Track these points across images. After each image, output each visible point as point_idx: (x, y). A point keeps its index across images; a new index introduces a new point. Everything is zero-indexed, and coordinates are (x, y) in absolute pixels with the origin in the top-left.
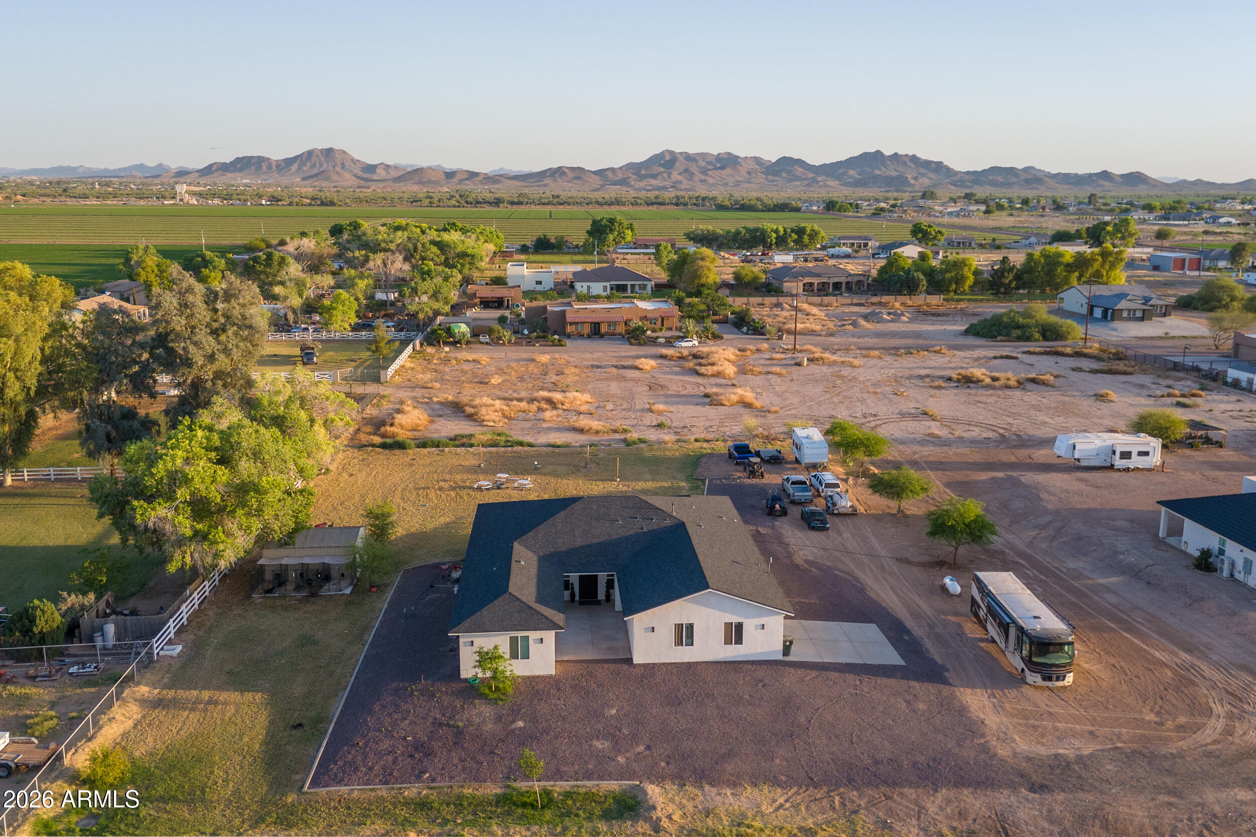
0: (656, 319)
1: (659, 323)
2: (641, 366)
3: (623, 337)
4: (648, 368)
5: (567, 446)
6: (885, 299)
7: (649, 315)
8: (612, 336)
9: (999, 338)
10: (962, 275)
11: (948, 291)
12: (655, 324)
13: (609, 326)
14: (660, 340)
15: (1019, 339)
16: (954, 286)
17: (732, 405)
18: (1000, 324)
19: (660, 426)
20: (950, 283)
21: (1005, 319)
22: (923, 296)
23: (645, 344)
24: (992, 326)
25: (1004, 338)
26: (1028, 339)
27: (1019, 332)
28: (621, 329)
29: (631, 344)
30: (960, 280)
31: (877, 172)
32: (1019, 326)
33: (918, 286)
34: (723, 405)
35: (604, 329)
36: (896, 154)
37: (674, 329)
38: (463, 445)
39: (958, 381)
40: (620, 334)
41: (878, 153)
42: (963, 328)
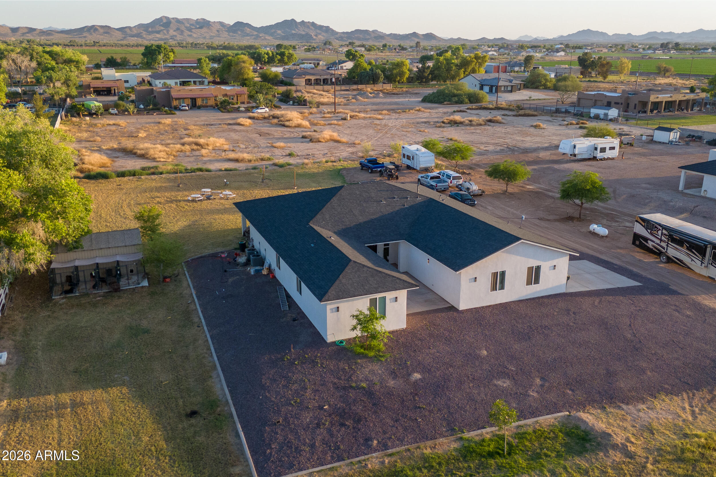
0: (234, 96)
1: (235, 98)
2: (242, 123)
3: (214, 108)
4: (248, 124)
6: (360, 87)
7: (228, 93)
8: (205, 107)
9: (445, 103)
10: (403, 71)
11: (395, 81)
12: (233, 99)
13: (203, 100)
14: (241, 109)
15: (457, 103)
16: (399, 78)
17: (326, 142)
18: (443, 95)
19: (290, 155)
20: (396, 76)
21: (447, 92)
22: (381, 84)
23: (232, 112)
24: (438, 96)
25: (449, 103)
26: (461, 102)
27: (456, 99)
28: (212, 102)
29: (222, 112)
30: (402, 74)
32: (455, 95)
33: (379, 78)
34: (320, 142)
35: (199, 102)
36: (303, 21)
37: (246, 103)
39: (449, 123)
40: (211, 106)
41: (293, 20)
42: (420, 99)
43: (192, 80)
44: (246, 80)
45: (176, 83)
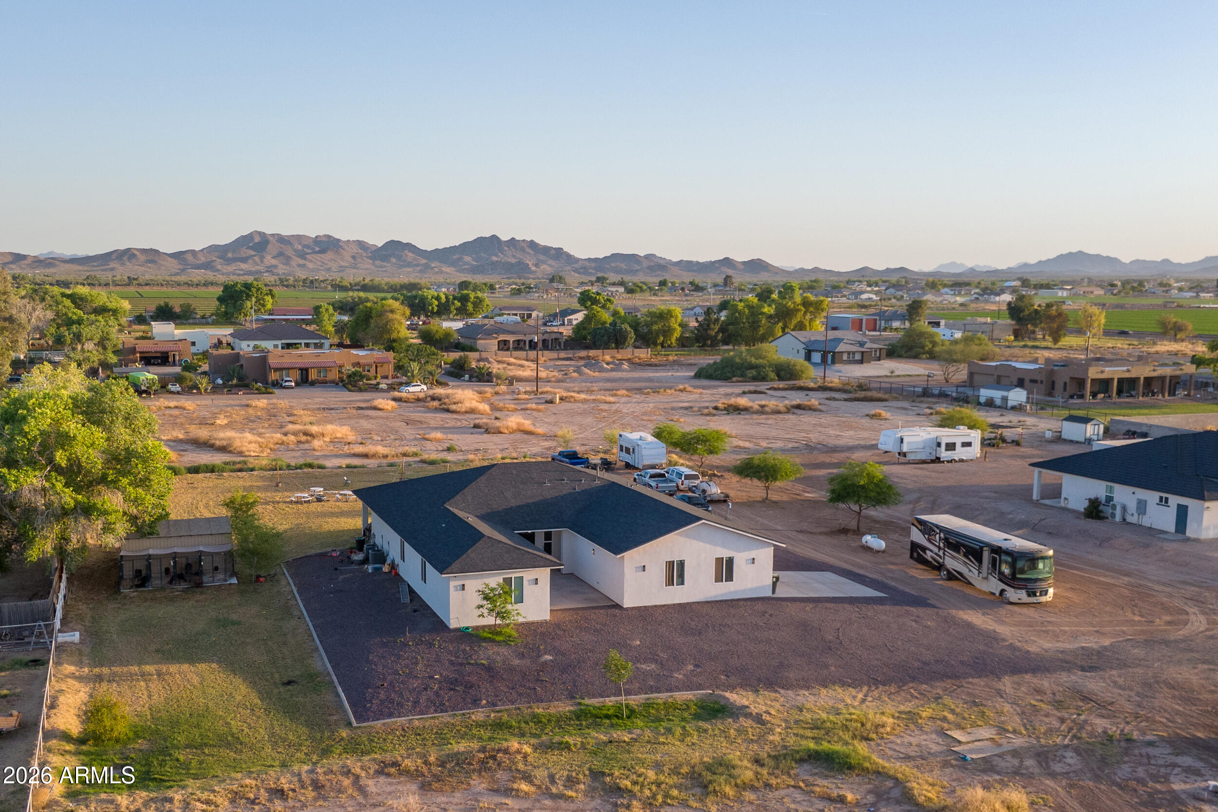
0: (370, 365)
1: (373, 369)
2: (380, 406)
3: (337, 384)
4: (389, 408)
5: (363, 467)
6: (592, 353)
7: (361, 361)
8: (323, 383)
9: (734, 379)
10: (669, 327)
11: (655, 344)
12: (369, 371)
13: (319, 372)
14: (381, 386)
15: (755, 379)
16: (662, 338)
17: (510, 433)
18: (732, 366)
19: (449, 449)
20: (657, 336)
21: (737, 360)
22: (630, 350)
23: (366, 390)
24: (723, 368)
25: (740, 379)
26: (764, 379)
27: (754, 372)
28: (333, 375)
29: (350, 391)
30: (667, 332)
31: (495, 258)
32: (752, 367)
33: (625, 339)
34: (501, 433)
35: (313, 375)
36: (513, 239)
37: (390, 377)
38: (240, 470)
39: (725, 409)
40: (333, 382)
41: (494, 237)
42: (692, 374)
43: (303, 341)
44: (394, 341)
45: (276, 346)
